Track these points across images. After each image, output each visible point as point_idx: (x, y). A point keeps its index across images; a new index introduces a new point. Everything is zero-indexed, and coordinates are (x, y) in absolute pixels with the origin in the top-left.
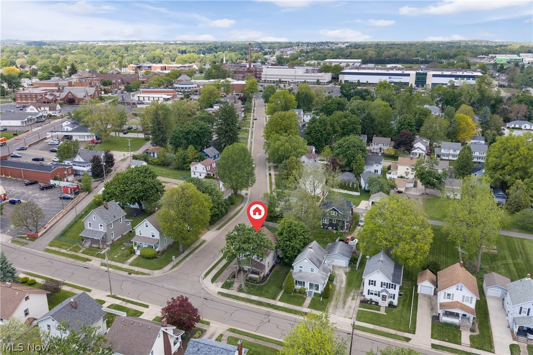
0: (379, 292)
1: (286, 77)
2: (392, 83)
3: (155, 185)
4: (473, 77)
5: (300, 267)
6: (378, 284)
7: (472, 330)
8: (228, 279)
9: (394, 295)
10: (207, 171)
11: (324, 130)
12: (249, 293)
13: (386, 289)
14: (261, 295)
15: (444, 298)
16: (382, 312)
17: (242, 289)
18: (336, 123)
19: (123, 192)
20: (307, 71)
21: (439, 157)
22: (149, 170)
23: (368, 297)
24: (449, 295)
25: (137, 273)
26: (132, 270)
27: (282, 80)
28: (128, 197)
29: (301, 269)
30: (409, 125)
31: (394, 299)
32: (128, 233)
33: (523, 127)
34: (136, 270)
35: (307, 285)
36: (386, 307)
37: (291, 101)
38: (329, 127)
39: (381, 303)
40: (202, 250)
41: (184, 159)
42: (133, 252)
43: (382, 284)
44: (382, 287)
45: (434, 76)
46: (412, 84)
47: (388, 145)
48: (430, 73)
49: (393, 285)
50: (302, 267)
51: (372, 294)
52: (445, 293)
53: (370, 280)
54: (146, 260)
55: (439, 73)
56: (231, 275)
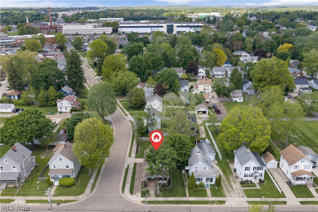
0: (252, 174)
1: (81, 31)
2: (153, 32)
3: (47, 123)
4: (200, 26)
5: (196, 168)
6: (251, 169)
7: (314, 186)
8: (142, 188)
9: (262, 174)
10: (72, 105)
11: (142, 66)
12: (165, 196)
13: (257, 171)
14: (174, 196)
15: (294, 169)
16: (258, 187)
17: (158, 194)
18: (148, 60)
19: (20, 133)
20: (95, 26)
21: (213, 77)
22: (39, 111)
23: (245, 179)
24: (296, 166)
25: (65, 202)
26: (59, 200)
27: (78, 33)
28: (26, 137)
29: (196, 169)
30: (191, 58)
31: (261, 176)
32: (34, 168)
33: (242, 54)
34: (64, 200)
35: (204, 180)
36: (258, 183)
37: (105, 47)
38: (144, 64)
39: (254, 181)
40: (105, 169)
41: (47, 98)
42: (51, 184)
43: (254, 168)
44: (254, 170)
45: (178, 27)
46: (165, 33)
47: (182, 72)
48: (175, 25)
49: (261, 167)
50: (197, 168)
51: (247, 176)
52: (294, 166)
53: (246, 167)
54: (66, 189)
55: (180, 25)
56: (142, 185)
